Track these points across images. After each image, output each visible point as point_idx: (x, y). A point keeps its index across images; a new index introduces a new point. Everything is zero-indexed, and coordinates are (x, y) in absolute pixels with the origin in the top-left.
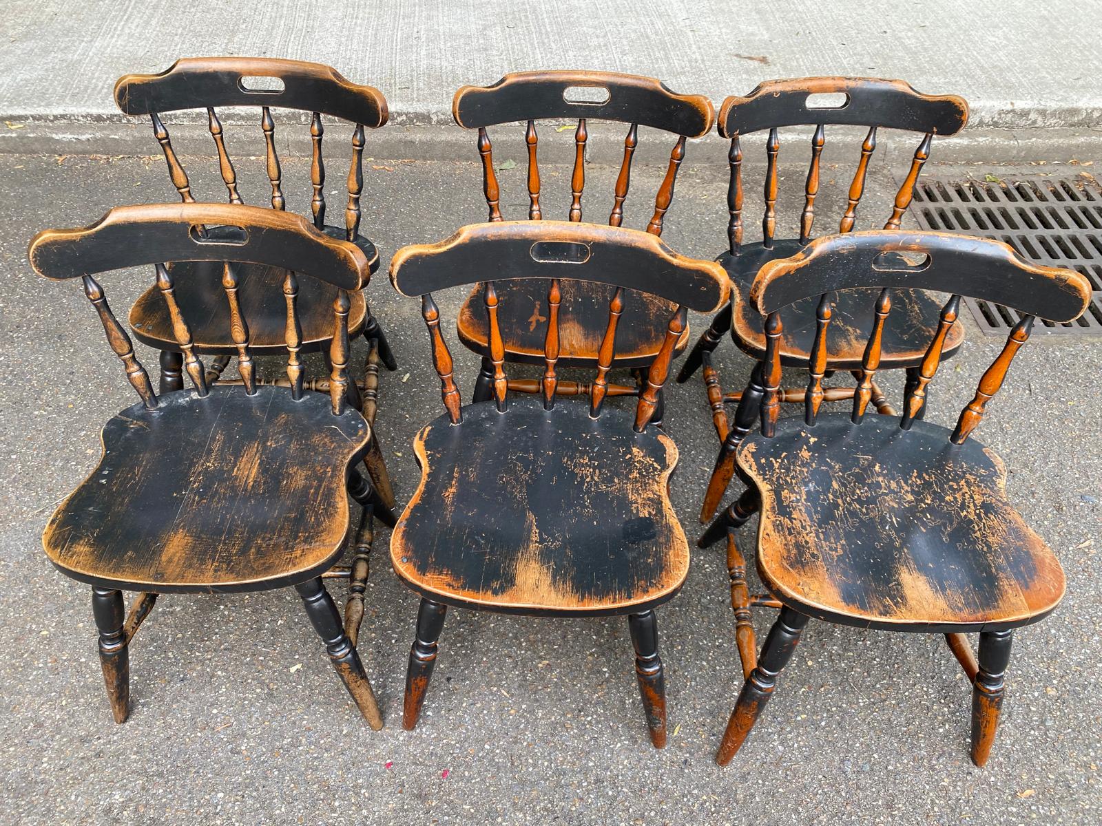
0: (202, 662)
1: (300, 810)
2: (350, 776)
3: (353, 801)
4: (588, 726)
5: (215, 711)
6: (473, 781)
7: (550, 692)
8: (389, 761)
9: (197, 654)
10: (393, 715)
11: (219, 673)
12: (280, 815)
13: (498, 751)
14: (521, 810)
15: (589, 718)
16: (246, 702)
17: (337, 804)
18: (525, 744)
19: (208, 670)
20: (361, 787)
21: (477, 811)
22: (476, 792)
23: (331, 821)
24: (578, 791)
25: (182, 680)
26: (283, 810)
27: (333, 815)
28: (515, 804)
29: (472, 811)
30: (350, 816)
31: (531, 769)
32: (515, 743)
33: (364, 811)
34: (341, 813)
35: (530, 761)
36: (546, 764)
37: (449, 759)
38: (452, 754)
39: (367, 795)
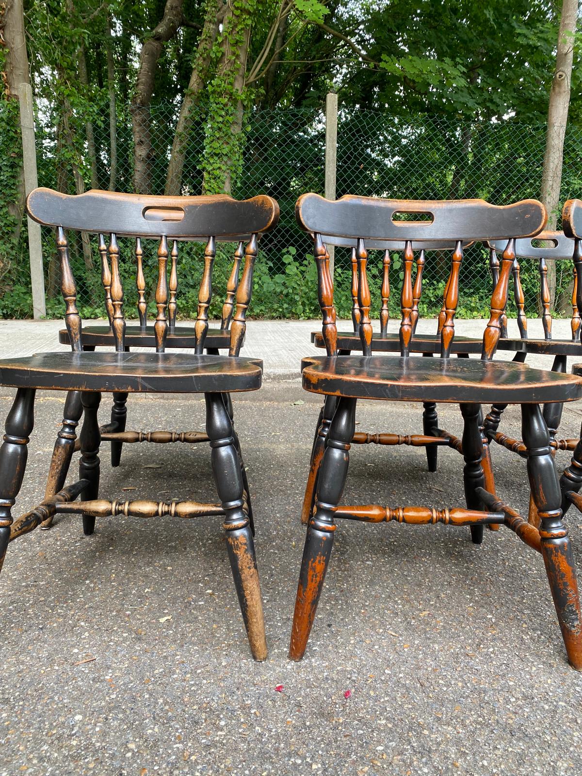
0: (65, 616)
1: (177, 729)
2: (235, 697)
3: (242, 720)
4: (492, 655)
5: (76, 651)
6: (382, 700)
7: (441, 632)
8: (278, 685)
9: (59, 611)
10: (276, 651)
11: (82, 624)
12: (152, 735)
13: (401, 675)
14: (448, 724)
15: (491, 650)
16: (112, 643)
17: (223, 723)
18: (430, 669)
19: (70, 622)
20: (250, 708)
21: (395, 725)
22: (388, 709)
23: (217, 738)
24: (509, 707)
25: (42, 629)
26: (156, 730)
27: (219, 733)
28: (439, 719)
29: (390, 726)
30: (240, 733)
31: (445, 689)
32: (419, 668)
33: (257, 728)
34: (229, 732)
35: (441, 681)
36: (460, 684)
37: (348, 682)
38: (350, 679)
39: (258, 714)
